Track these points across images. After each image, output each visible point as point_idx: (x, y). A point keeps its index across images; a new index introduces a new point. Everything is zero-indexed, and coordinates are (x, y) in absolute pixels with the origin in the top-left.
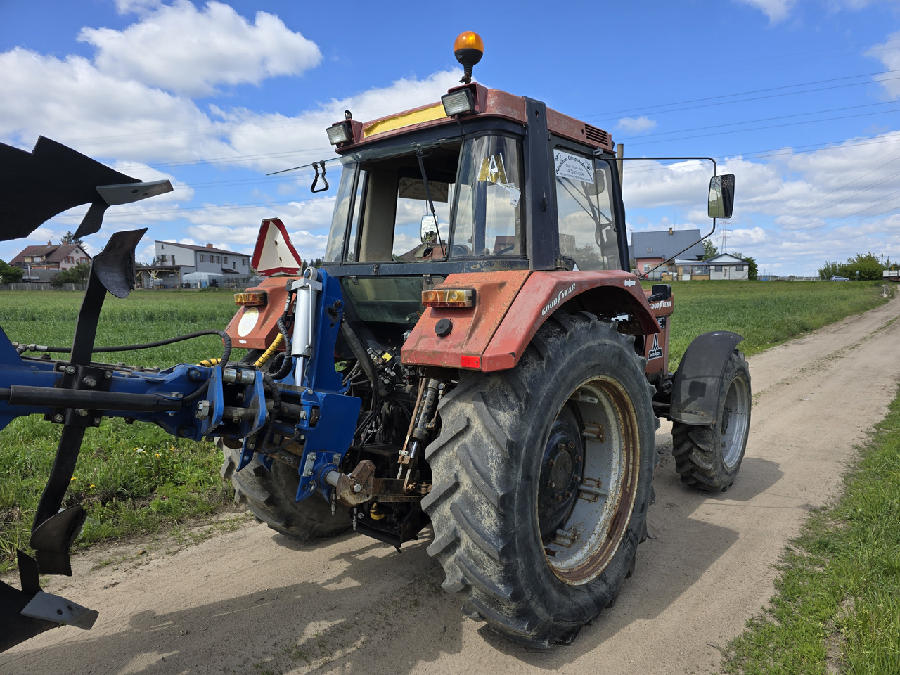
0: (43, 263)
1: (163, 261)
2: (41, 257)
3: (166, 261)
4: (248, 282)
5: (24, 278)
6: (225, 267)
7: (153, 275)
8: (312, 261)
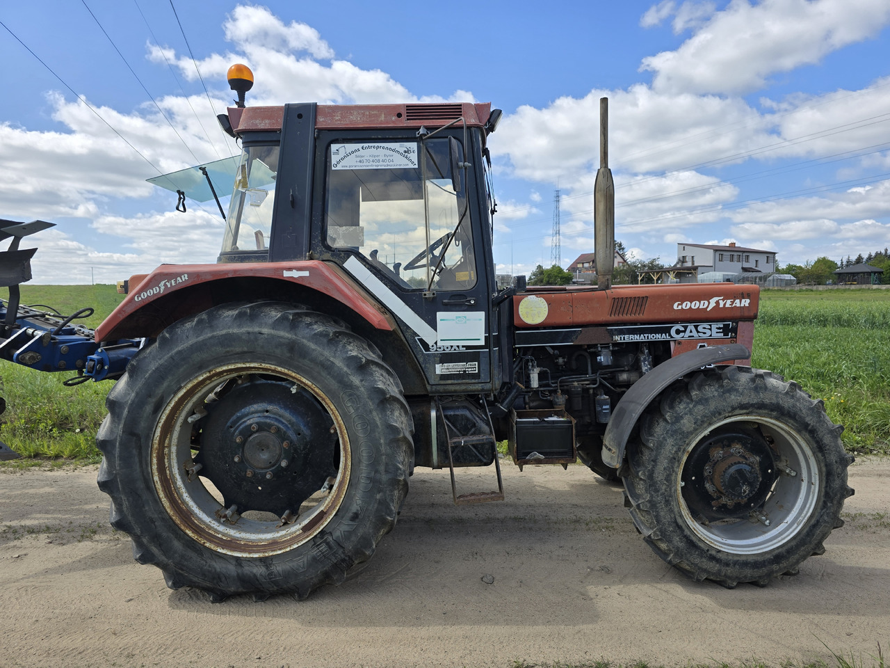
0: (590, 267)
1: (683, 262)
2: (589, 262)
3: (686, 262)
4: (765, 281)
5: (573, 280)
6: (746, 265)
7: (672, 276)
8: (870, 255)
